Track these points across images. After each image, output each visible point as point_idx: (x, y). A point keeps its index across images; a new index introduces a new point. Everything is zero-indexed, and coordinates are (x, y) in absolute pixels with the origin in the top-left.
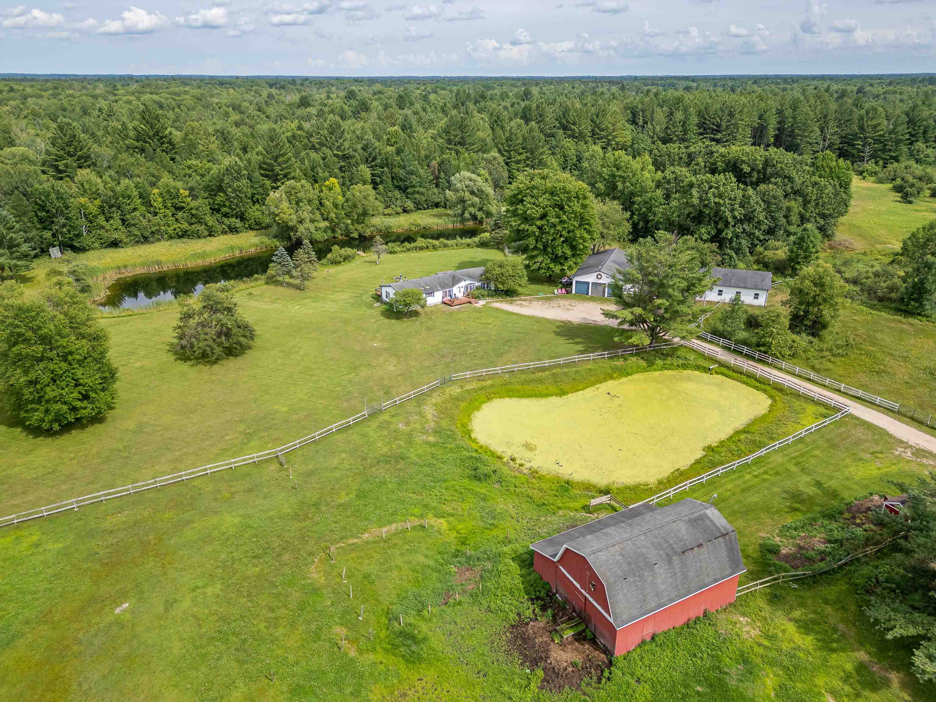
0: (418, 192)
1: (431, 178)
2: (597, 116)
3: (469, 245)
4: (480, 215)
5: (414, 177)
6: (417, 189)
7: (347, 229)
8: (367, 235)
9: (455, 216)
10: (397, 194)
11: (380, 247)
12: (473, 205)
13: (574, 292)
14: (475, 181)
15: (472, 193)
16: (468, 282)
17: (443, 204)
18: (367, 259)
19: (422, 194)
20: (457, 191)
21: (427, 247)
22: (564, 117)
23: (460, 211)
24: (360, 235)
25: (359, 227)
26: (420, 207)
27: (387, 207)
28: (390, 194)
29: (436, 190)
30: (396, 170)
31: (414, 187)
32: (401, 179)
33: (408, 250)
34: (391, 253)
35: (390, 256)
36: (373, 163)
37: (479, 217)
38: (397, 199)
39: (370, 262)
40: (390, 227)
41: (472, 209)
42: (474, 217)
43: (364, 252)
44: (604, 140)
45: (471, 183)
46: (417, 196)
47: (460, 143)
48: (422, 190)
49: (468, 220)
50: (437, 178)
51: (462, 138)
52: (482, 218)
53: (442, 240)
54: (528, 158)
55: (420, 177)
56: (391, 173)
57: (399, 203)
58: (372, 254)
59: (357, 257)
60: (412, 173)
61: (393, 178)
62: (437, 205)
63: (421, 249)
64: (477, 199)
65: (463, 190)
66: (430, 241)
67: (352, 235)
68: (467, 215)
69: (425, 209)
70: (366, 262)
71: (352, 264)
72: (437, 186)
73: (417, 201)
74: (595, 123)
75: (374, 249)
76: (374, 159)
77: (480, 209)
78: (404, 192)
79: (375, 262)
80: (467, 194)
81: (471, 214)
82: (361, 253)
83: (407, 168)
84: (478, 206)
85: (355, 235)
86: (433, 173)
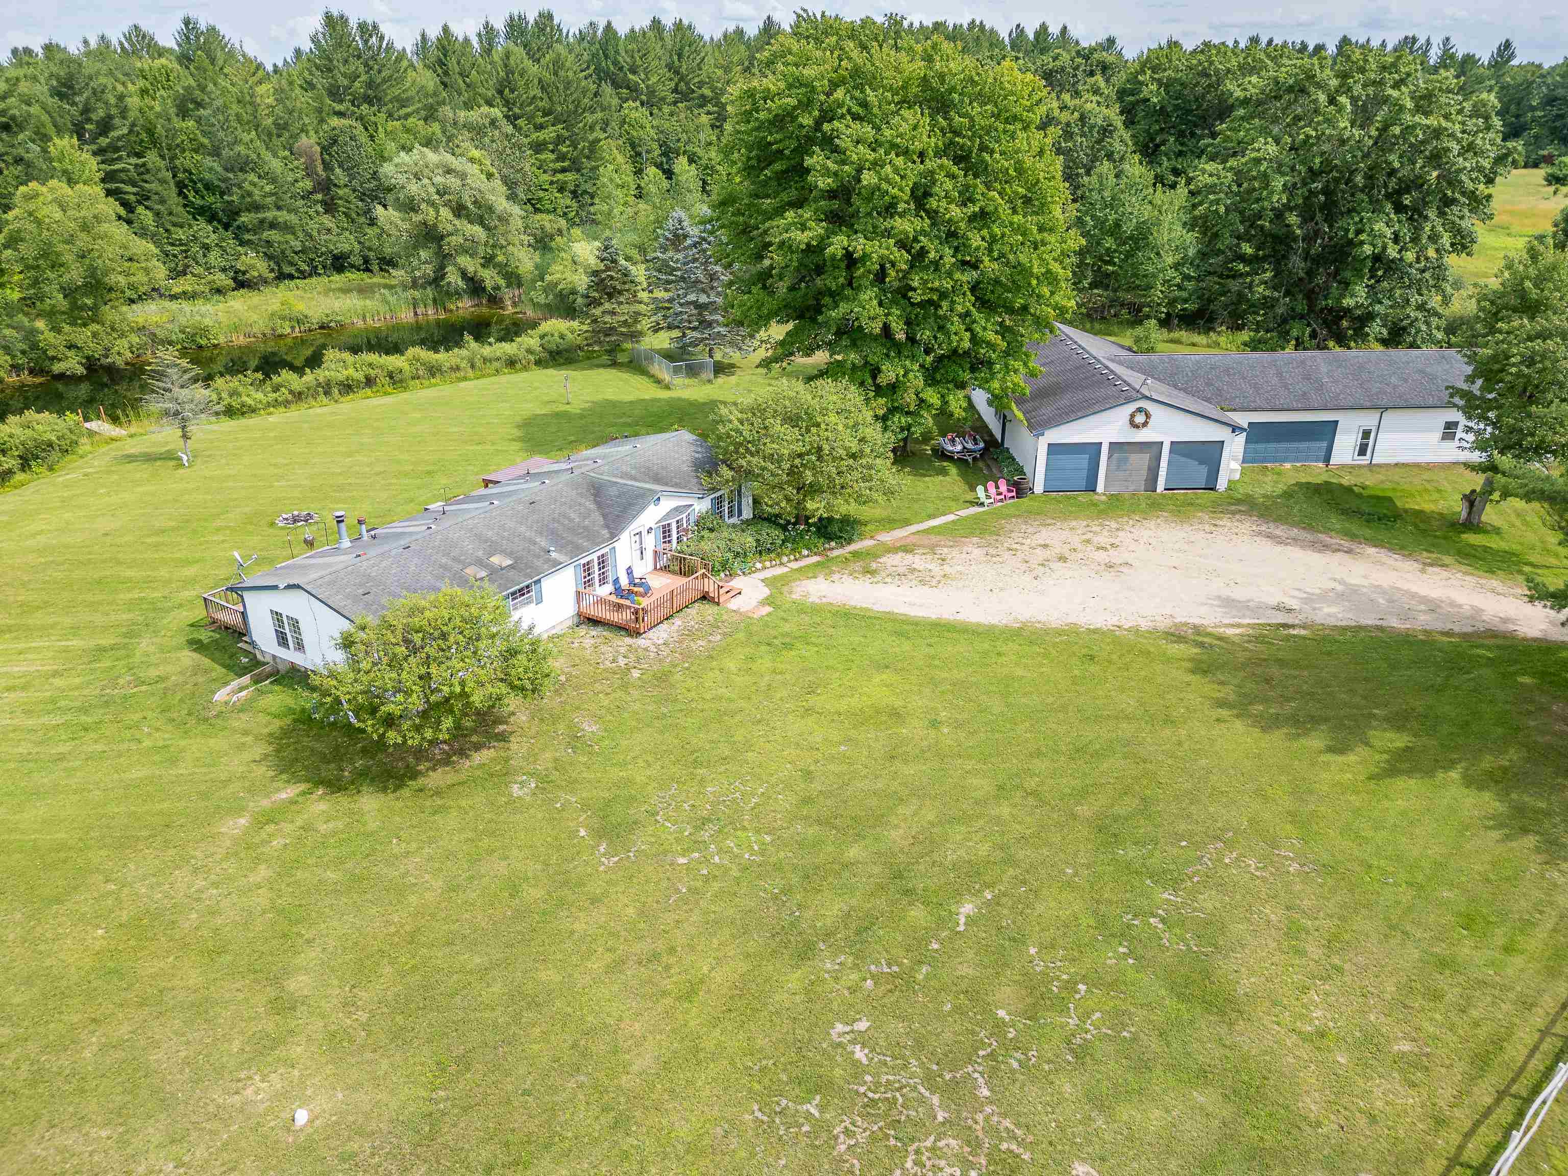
0: (273, 225)
1: (308, 184)
2: (680, 56)
3: (511, 363)
4: (490, 278)
5: (252, 177)
6: (269, 215)
7: (34, 346)
8: (120, 362)
9: (415, 285)
10: (205, 230)
11: (184, 394)
12: (469, 249)
13: (1039, 488)
14: (463, 176)
15: (459, 210)
16: (667, 504)
17: (357, 260)
18: (133, 447)
19: (287, 228)
20: (410, 206)
21: (369, 382)
22: (606, 57)
23: (429, 270)
24: (91, 365)
25: (83, 335)
26: (288, 269)
27: (177, 273)
28: (180, 234)
29: (327, 221)
30: (186, 160)
31: (256, 207)
32: (208, 187)
33: (299, 396)
34: (230, 412)
35: (228, 425)
36: (104, 141)
37: (489, 284)
38: (206, 248)
39: (150, 458)
40: (204, 331)
41: (464, 261)
42: (475, 287)
43: (115, 420)
44: (710, 107)
45: (453, 182)
46: (273, 235)
47: (368, 100)
48: (283, 216)
49: (458, 294)
50: (325, 186)
51: (370, 84)
52: (497, 288)
53: (412, 351)
54: (559, 140)
55: (274, 181)
56: (174, 171)
57: (214, 257)
58: (148, 425)
59: (85, 445)
60: (244, 166)
61: (181, 187)
62: (339, 263)
63: (347, 387)
64: (477, 231)
65: (432, 204)
66: (373, 357)
67: (58, 368)
68: (453, 278)
69: (304, 276)
70: (131, 458)
71: (60, 478)
72: (330, 207)
73: (276, 250)
74: (677, 72)
75: (155, 405)
76: (105, 127)
77: (488, 261)
78: (226, 227)
79: (170, 457)
80: (445, 213)
81: (464, 274)
82: (101, 426)
83: (225, 152)
84: (481, 250)
85: (72, 364)
86: (309, 172)
